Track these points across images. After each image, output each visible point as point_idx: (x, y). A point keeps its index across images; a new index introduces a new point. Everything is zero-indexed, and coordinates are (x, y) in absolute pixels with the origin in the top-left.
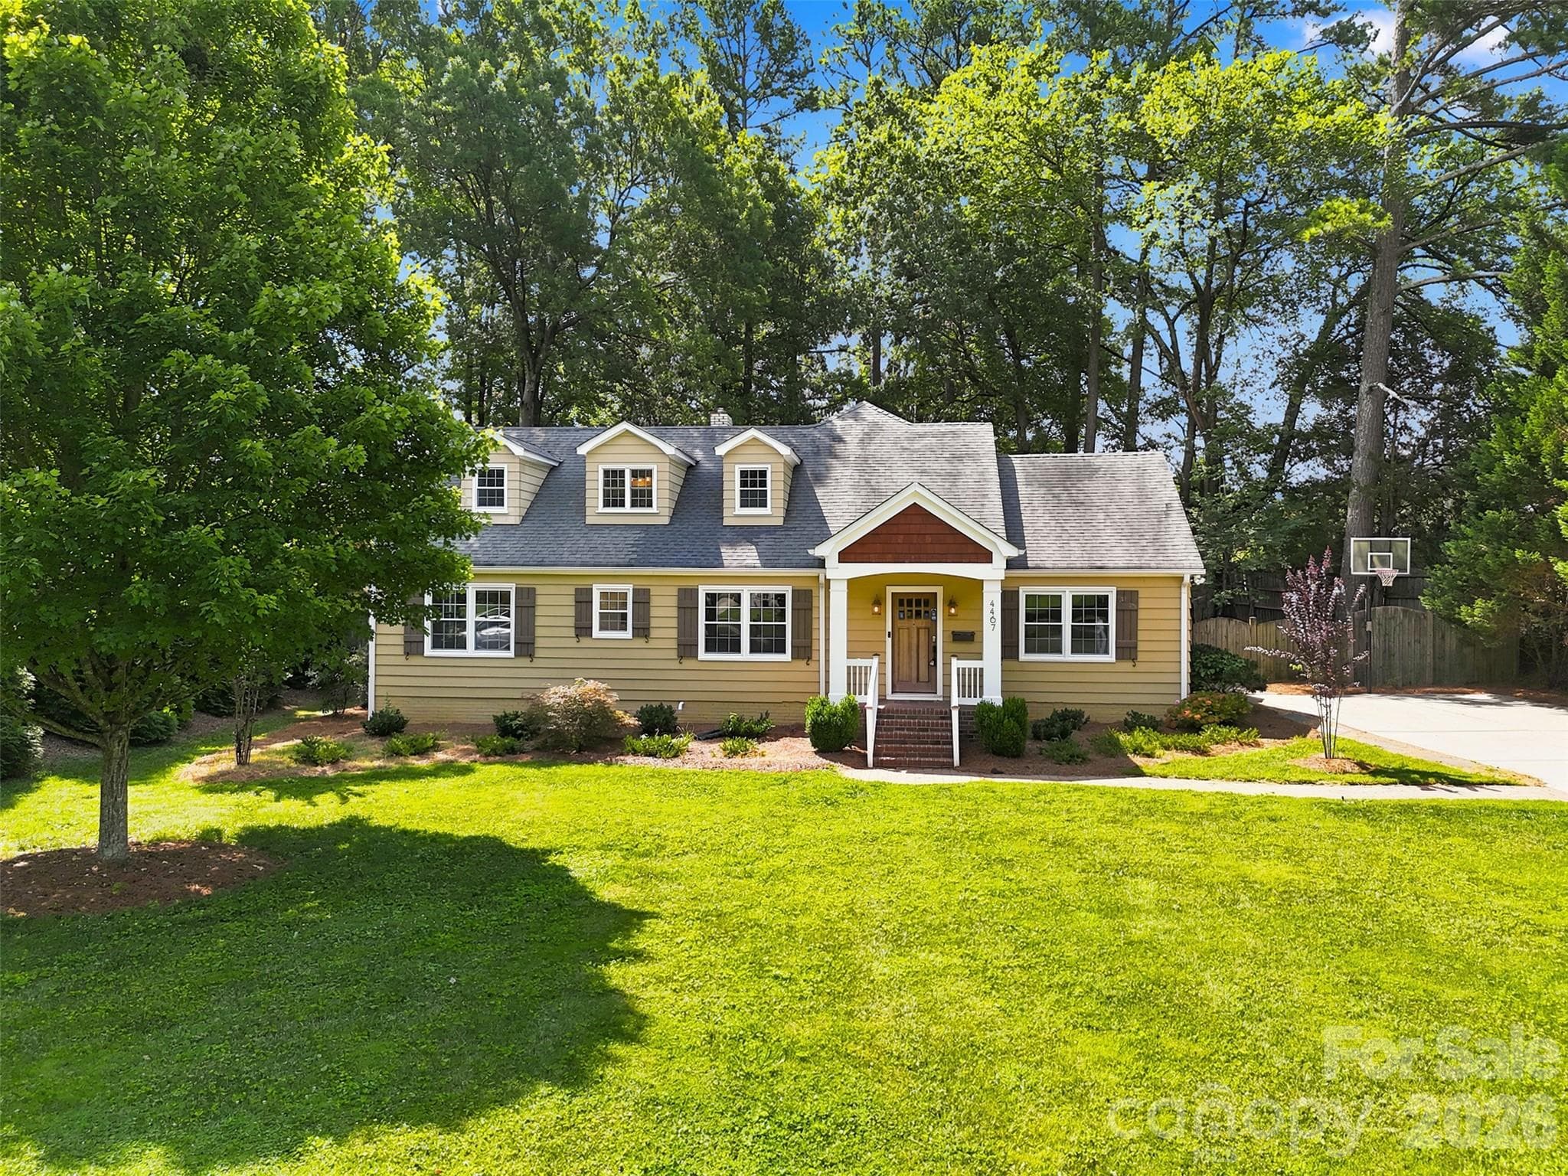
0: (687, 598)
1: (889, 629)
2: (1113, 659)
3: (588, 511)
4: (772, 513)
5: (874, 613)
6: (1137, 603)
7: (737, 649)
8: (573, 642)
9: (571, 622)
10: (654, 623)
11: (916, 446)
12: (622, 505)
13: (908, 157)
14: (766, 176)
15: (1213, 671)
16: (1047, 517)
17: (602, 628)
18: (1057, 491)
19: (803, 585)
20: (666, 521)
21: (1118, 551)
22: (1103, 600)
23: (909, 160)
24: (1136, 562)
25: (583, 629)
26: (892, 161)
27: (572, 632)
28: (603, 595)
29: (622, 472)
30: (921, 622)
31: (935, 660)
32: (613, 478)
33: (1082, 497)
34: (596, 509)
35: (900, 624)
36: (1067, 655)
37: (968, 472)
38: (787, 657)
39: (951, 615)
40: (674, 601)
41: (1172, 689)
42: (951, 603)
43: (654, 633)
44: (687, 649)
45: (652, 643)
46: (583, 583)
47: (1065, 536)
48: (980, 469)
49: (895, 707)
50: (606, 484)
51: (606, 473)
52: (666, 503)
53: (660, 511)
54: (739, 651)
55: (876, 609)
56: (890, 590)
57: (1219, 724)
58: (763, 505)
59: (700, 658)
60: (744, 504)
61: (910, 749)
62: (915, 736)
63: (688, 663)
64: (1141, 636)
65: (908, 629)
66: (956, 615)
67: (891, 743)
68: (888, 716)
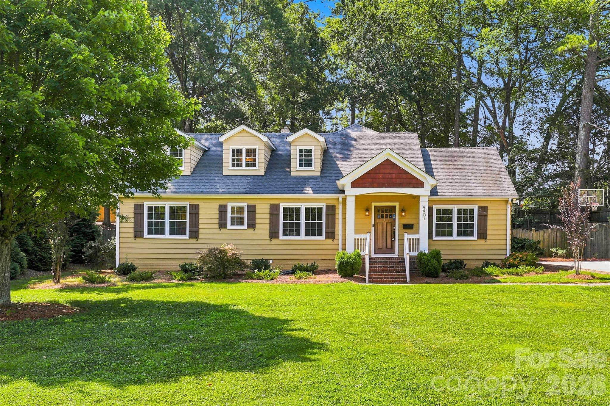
0: (274, 209)
1: (373, 223)
2: (476, 239)
3: (224, 169)
4: (315, 170)
5: (366, 216)
6: (487, 212)
8: (218, 231)
9: (217, 221)
10: (257, 221)
11: (382, 142)
12: (241, 166)
13: (373, 15)
14: (305, 22)
15: (520, 245)
16: (445, 174)
17: (232, 224)
18: (448, 163)
19: (331, 203)
20: (263, 174)
21: (478, 189)
22: (472, 211)
23: (373, 17)
24: (486, 193)
25: (222, 225)
26: (365, 16)
27: (217, 226)
28: (233, 208)
29: (241, 150)
30: (388, 220)
31: (394, 238)
32: (237, 152)
33: (460, 166)
34: (228, 168)
35: (378, 221)
36: (455, 237)
37: (407, 153)
38: (323, 237)
39: (402, 216)
40: (268, 211)
41: (503, 252)
42: (402, 210)
43: (257, 226)
44: (273, 234)
45: (257, 231)
46: (223, 203)
47: (454, 182)
48: (413, 152)
49: (376, 259)
50: (233, 155)
51: (233, 150)
52: (263, 165)
53: (260, 169)
54: (299, 235)
55: (367, 213)
56: (374, 204)
57: (526, 265)
58: (311, 165)
59: (280, 238)
60: (301, 165)
61: (386, 275)
62: (387, 270)
63: (274, 241)
64: (489, 227)
65: (382, 223)
66: (404, 216)
67: (377, 272)
68: (376, 262)
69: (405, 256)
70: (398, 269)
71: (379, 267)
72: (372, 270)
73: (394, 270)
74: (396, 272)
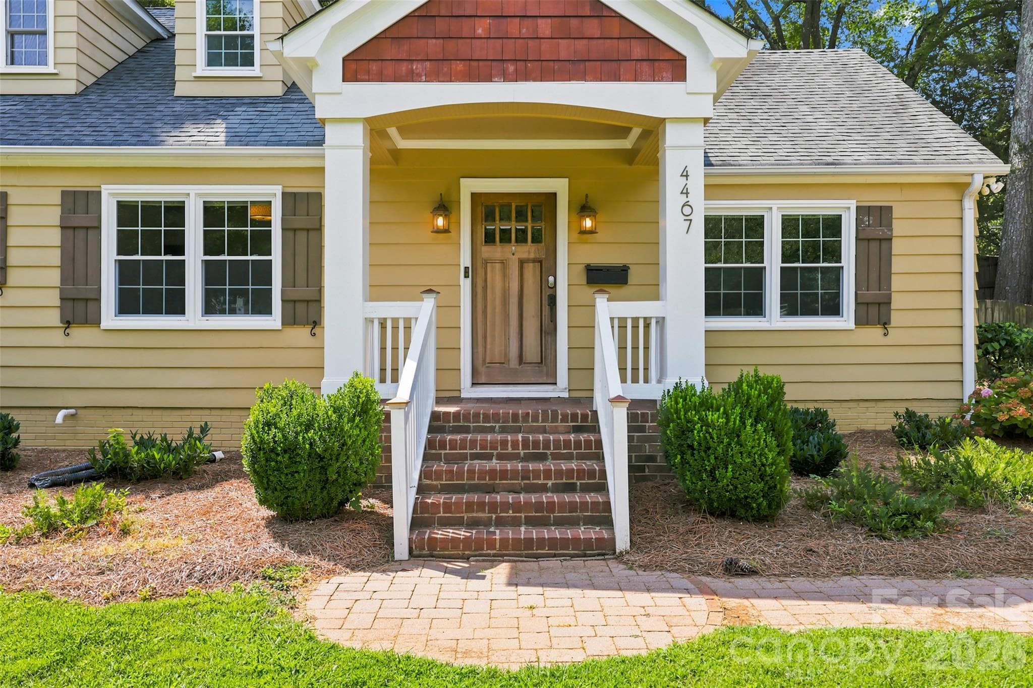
0: (78, 209)
1: (466, 260)
2: (851, 325)
4: (264, 74)
5: (438, 231)
6: (890, 227)
7: (177, 306)
10: (13, 257)
19: (303, 185)
20: (72, 88)
22: (833, 225)
30: (528, 250)
31: (554, 321)
35: (487, 251)
36: (773, 319)
38: (274, 321)
39: (583, 232)
40: (54, 215)
41: (950, 373)
42: (584, 208)
43: (14, 278)
44: (77, 309)
45: (11, 297)
49: (472, 408)
52: (73, 56)
53: (60, 72)
54: (182, 312)
55: (440, 222)
56: (469, 186)
58: (248, 61)
59: (104, 324)
60: (213, 60)
61: (506, 506)
62: (515, 474)
63: (81, 335)
64: (897, 283)
65: (503, 262)
66: (592, 232)
67: (460, 489)
68: (466, 430)
69: (600, 404)
70: (570, 472)
71: (475, 457)
72: (439, 475)
73: (548, 474)
74: (557, 489)
